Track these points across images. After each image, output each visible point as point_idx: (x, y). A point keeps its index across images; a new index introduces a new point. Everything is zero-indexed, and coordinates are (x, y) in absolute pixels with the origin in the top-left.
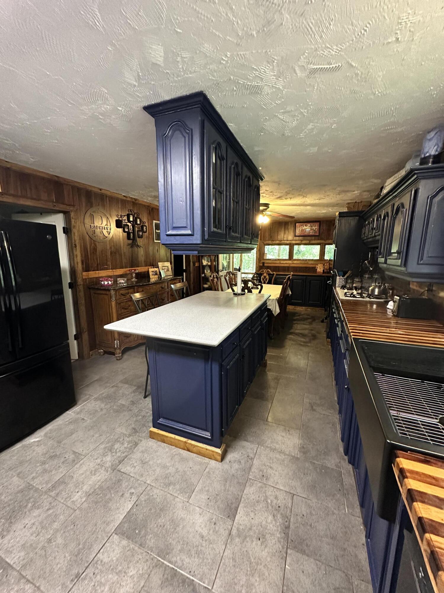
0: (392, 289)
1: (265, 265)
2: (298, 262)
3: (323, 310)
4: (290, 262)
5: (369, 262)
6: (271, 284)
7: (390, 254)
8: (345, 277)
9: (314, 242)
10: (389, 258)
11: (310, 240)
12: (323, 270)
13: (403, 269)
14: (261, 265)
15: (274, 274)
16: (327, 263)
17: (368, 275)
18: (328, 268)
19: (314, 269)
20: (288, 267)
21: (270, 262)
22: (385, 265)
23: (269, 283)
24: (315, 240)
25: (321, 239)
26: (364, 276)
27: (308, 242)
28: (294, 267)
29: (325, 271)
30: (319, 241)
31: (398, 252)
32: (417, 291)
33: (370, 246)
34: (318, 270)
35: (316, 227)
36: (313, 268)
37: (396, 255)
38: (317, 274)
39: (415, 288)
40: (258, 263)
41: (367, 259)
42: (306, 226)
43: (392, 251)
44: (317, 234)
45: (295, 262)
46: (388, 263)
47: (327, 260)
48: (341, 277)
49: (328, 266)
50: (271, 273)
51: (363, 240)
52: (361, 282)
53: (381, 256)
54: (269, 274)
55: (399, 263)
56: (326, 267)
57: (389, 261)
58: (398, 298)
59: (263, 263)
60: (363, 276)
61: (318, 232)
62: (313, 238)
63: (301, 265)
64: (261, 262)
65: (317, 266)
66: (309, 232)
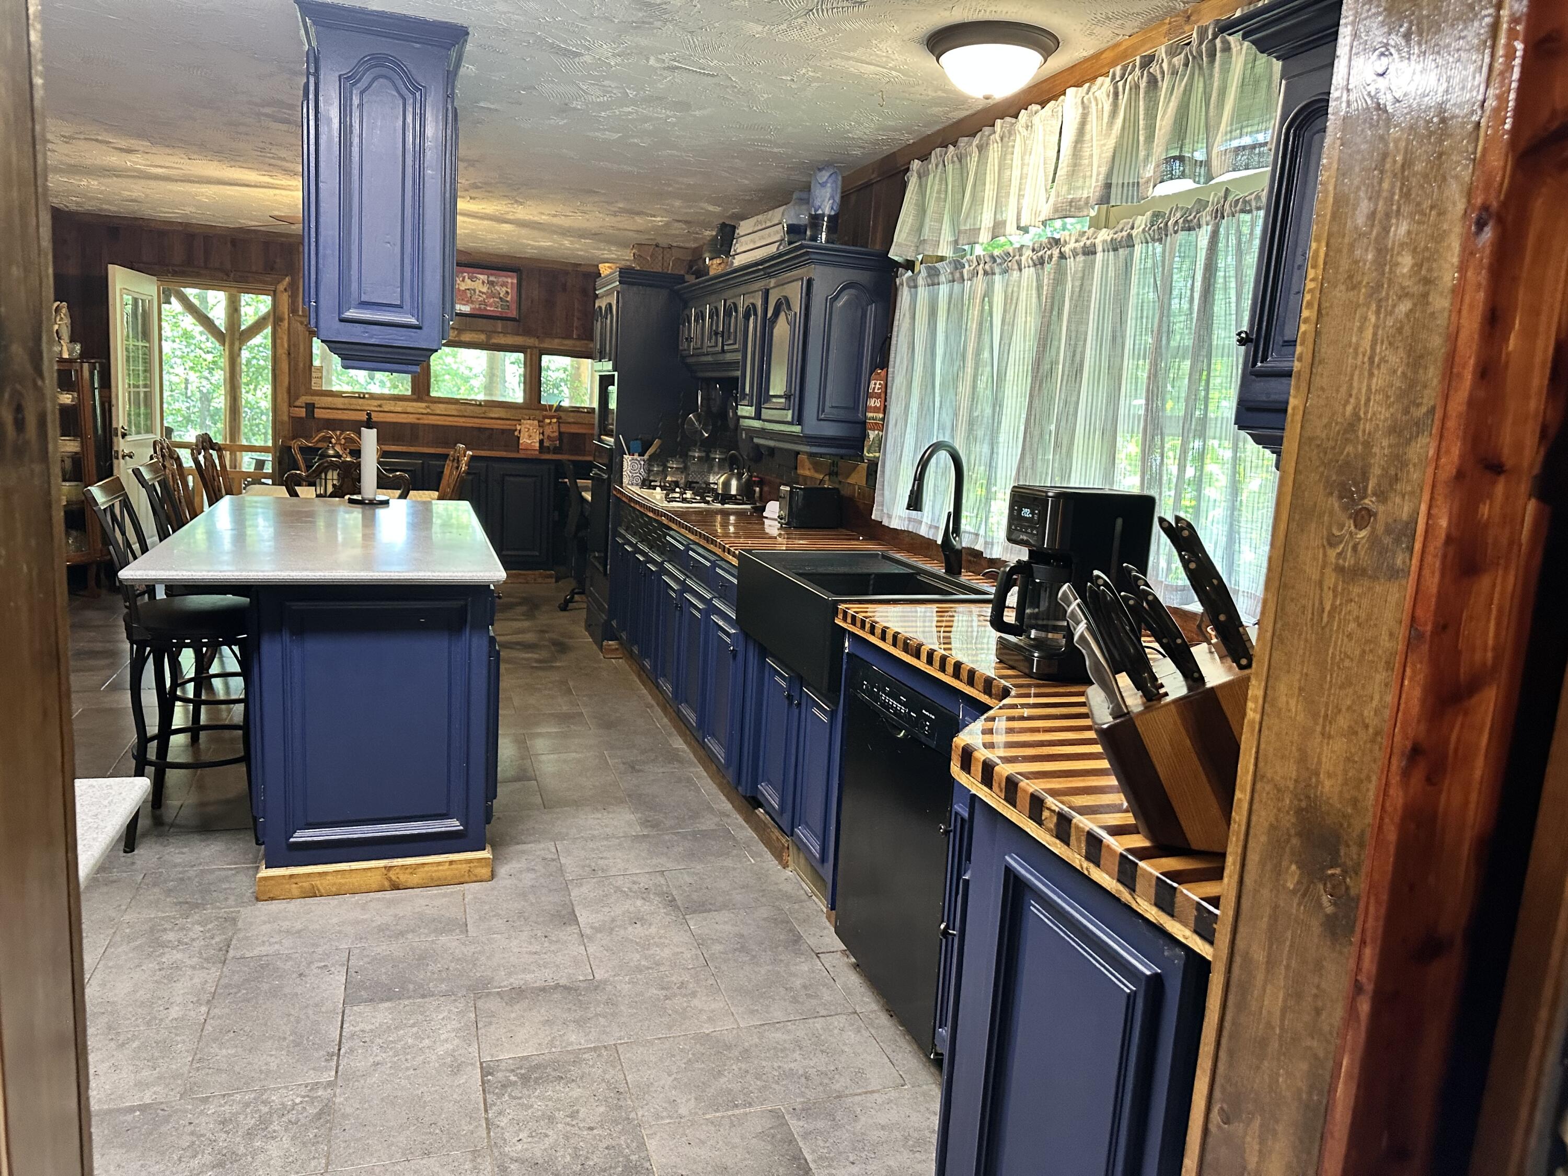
0: (761, 483)
1: (318, 413)
2: (452, 410)
3: (550, 576)
4: (420, 406)
5: (698, 418)
7: (769, 398)
8: (646, 457)
9: (502, 340)
10: (766, 406)
11: (491, 333)
12: (541, 442)
13: (797, 429)
14: (302, 413)
16: (551, 417)
17: (700, 451)
18: (556, 434)
19: (510, 438)
20: (413, 427)
21: (339, 402)
22: (756, 424)
24: (505, 333)
25: (527, 332)
26: (691, 453)
27: (482, 337)
28: (435, 427)
29: (546, 444)
30: (519, 340)
31: (787, 396)
32: (812, 478)
33: (700, 375)
34: (524, 440)
35: (507, 285)
36: (503, 431)
37: (783, 400)
38: (521, 455)
39: (807, 473)
40: (284, 407)
41: (694, 410)
42: (471, 278)
43: (771, 393)
44: (514, 314)
45: (439, 409)
46: (763, 417)
47: (551, 406)
48: (636, 456)
49: (555, 427)
51: (684, 357)
52: (684, 470)
53: (746, 402)
55: (789, 418)
56: (548, 431)
57: (766, 414)
58: (788, 489)
59: (310, 407)
60: (687, 455)
61: (514, 306)
62: (499, 325)
63: (461, 422)
64: (298, 403)
65: (518, 427)
66: (484, 302)
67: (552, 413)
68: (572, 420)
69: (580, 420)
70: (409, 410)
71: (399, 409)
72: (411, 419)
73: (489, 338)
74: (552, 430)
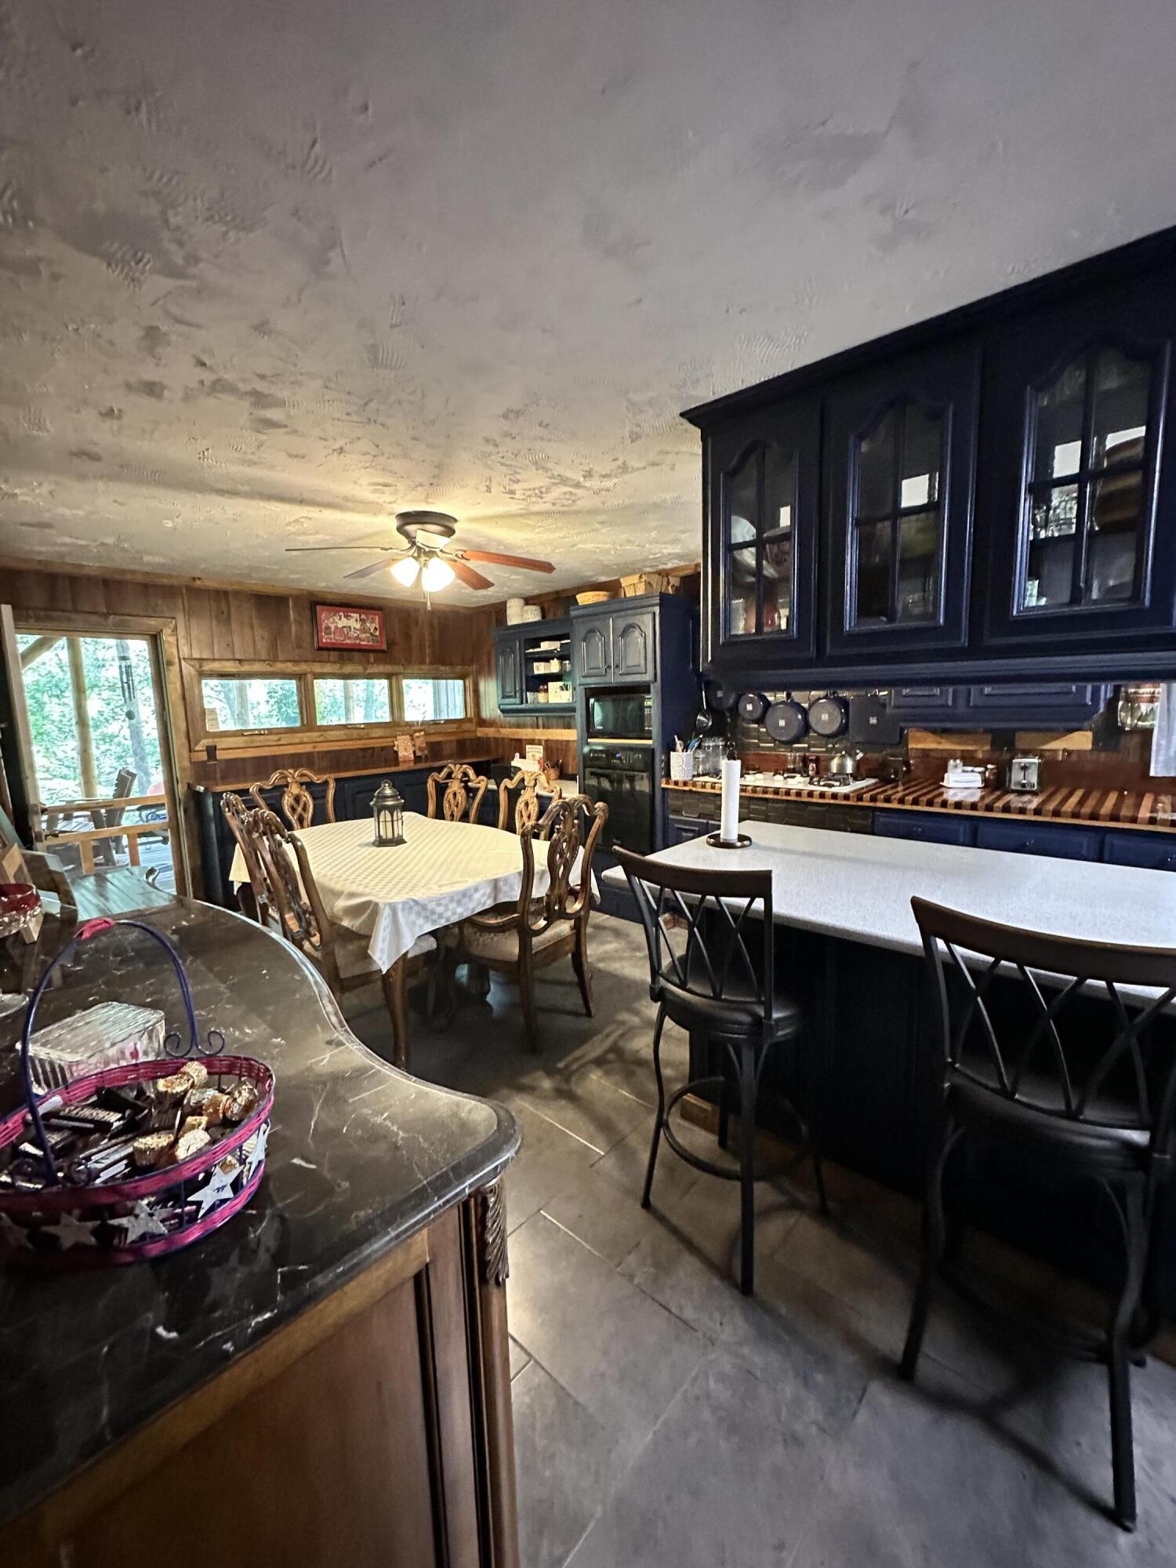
1: (219, 755)
2: (341, 735)
4: (314, 735)
6: (326, 821)
12: (414, 752)
14: (204, 756)
15: (326, 783)
16: (420, 731)
18: (424, 745)
19: (393, 753)
21: (240, 741)
23: (319, 819)
24: (377, 662)
25: (388, 661)
29: (419, 755)
34: (402, 753)
35: (374, 624)
36: (383, 748)
40: (184, 753)
42: (347, 616)
44: (381, 646)
45: (325, 737)
47: (417, 722)
49: (423, 739)
50: (317, 779)
54: (309, 786)
56: (417, 743)
59: (211, 751)
61: (382, 639)
62: (372, 655)
63: (349, 745)
64: (197, 748)
65: (396, 743)
66: (357, 638)
67: (419, 728)
68: (433, 731)
69: (438, 731)
70: (305, 740)
71: (297, 741)
72: (308, 748)
73: (365, 669)
74: (421, 742)
